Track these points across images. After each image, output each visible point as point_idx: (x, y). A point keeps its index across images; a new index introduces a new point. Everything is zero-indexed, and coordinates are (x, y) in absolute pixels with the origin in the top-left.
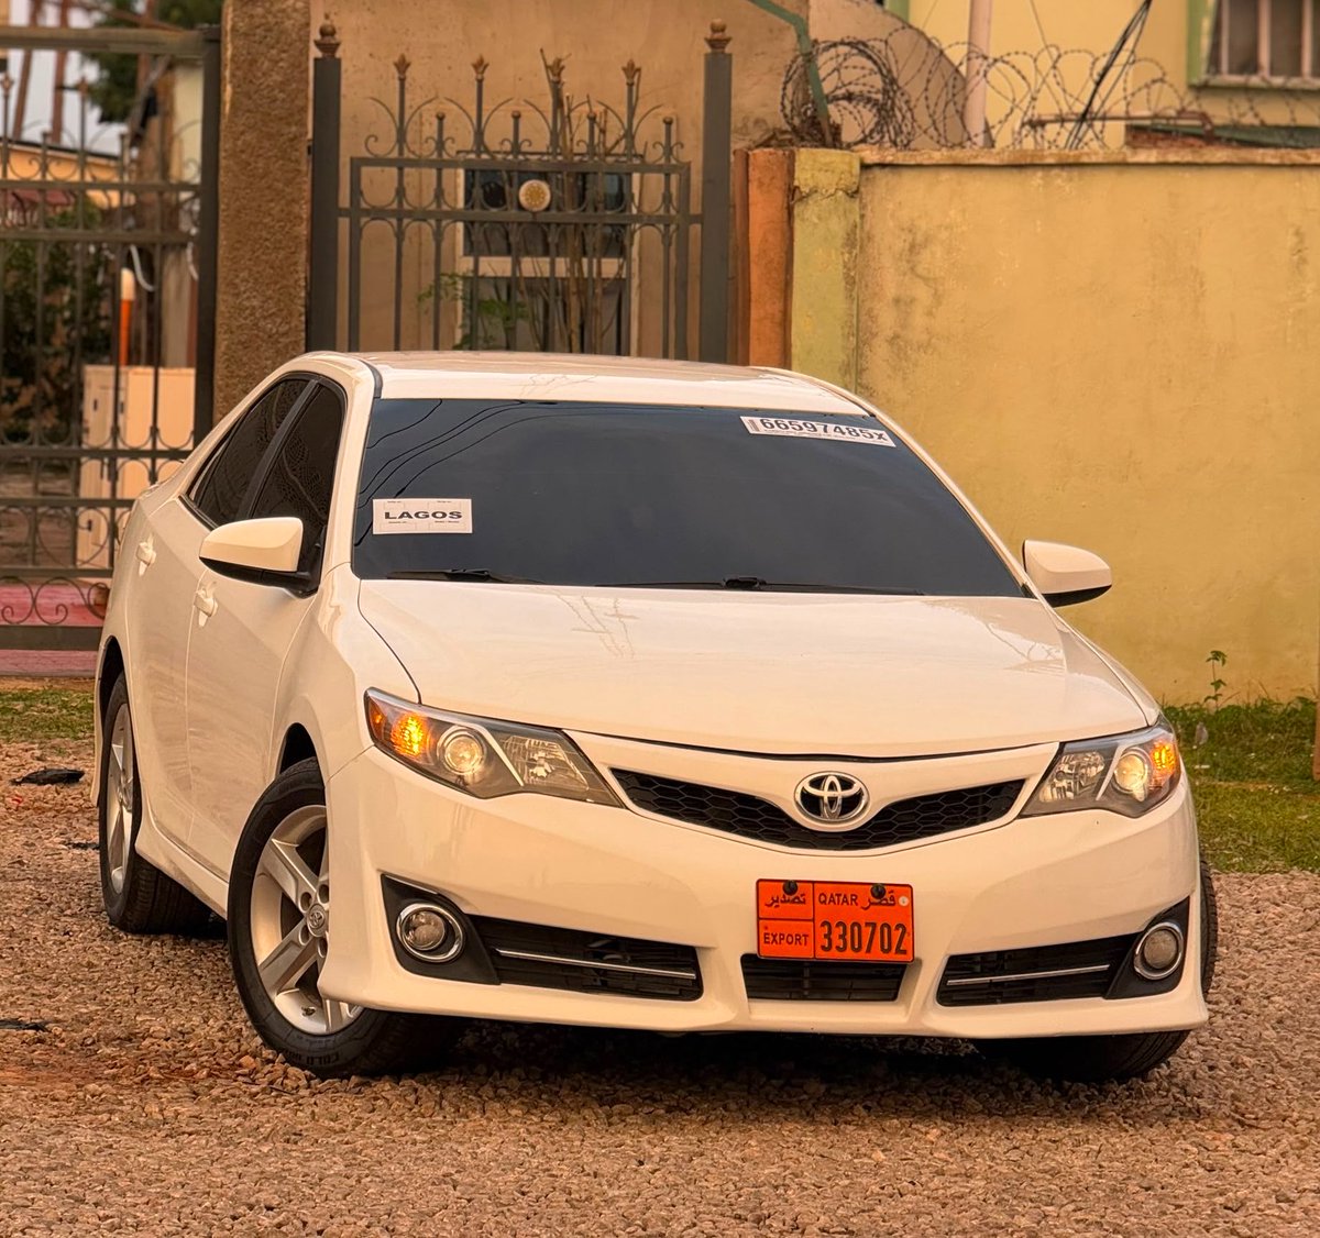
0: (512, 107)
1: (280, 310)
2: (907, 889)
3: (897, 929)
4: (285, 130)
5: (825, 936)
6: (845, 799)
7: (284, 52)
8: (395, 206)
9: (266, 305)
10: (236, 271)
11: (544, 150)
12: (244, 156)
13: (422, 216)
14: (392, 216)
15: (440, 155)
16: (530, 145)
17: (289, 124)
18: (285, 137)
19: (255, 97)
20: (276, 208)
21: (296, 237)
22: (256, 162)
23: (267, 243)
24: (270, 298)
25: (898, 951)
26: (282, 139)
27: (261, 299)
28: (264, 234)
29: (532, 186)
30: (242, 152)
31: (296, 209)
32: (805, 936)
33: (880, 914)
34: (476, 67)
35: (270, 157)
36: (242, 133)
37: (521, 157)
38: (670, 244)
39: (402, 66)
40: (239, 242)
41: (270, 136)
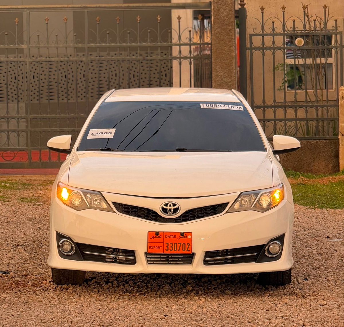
0: (292, 19)
1: (229, 76)
2: (191, 234)
3: (187, 244)
4: (228, 27)
5: (167, 247)
6: (174, 209)
7: (227, 7)
8: (262, 46)
9: (225, 75)
10: (216, 65)
11: (302, 30)
12: (217, 35)
13: (269, 49)
14: (261, 49)
15: (274, 32)
16: (298, 28)
17: (229, 26)
18: (228, 29)
19: (220, 19)
20: (226, 48)
21: (232, 56)
22: (221, 36)
23: (225, 58)
24: (226, 72)
25: (187, 250)
26: (228, 30)
27: (223, 73)
28: (224, 55)
29: (299, 40)
30: (217, 34)
31: (232, 48)
32: (161, 247)
33: (182, 240)
34: (282, 8)
35: (224, 35)
36: (217, 29)
37: (295, 32)
38: (337, 54)
39: (262, 9)
40: (217, 58)
41: (224, 30)
